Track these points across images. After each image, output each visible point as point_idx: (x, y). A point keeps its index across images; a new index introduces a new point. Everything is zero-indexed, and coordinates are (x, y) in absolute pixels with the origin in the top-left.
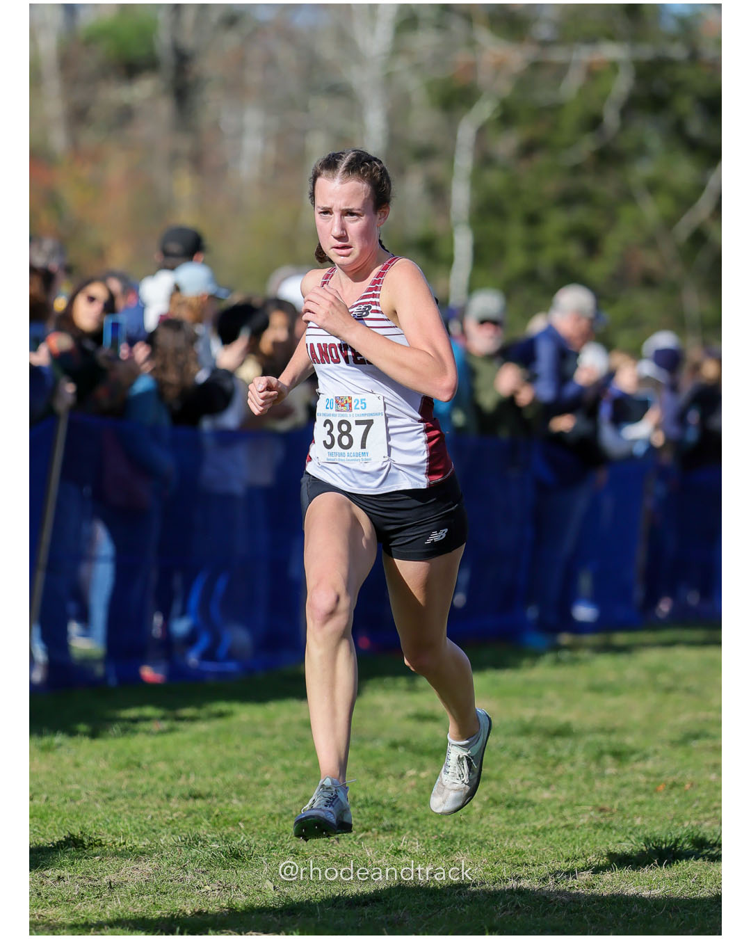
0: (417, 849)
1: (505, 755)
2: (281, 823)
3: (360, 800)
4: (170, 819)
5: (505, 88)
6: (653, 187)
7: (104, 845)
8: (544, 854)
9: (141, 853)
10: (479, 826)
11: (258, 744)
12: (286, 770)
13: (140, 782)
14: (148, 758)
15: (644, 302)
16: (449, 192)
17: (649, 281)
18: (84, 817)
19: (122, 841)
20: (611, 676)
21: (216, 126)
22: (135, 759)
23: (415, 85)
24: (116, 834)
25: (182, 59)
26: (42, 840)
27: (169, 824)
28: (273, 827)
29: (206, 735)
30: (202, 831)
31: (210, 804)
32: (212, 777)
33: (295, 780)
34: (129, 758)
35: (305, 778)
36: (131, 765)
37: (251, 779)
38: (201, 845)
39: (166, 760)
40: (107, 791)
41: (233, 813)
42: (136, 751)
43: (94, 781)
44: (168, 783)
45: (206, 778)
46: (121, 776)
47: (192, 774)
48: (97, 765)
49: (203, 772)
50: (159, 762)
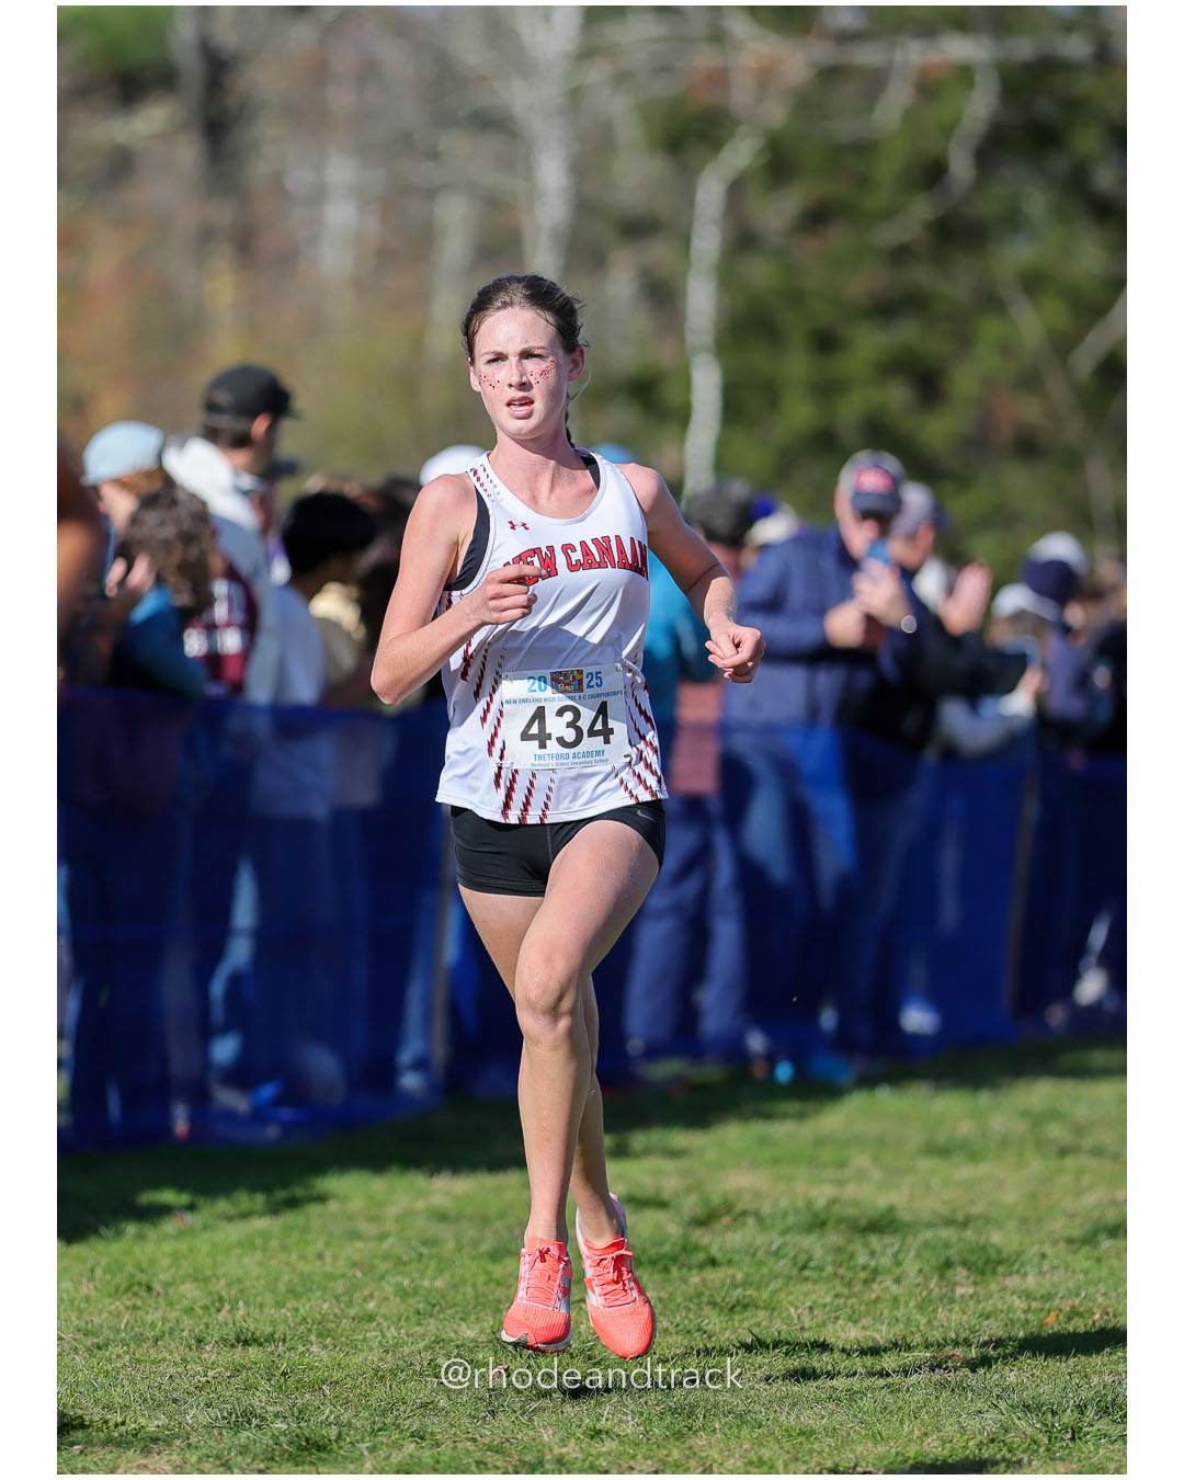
0: (629, 1428)
1: (782, 1265)
2: (394, 1386)
4: (203, 1380)
5: (776, 114)
6: (1033, 283)
7: (89, 1426)
8: (849, 1434)
9: (151, 1439)
11: (356, 1250)
12: (403, 1294)
13: (149, 1319)
14: (165, 1276)
15: (1019, 483)
16: (684, 295)
17: (1028, 447)
19: (120, 1420)
20: (965, 1128)
21: (278, 187)
22: (140, 1277)
23: (619, 108)
24: (108, 1408)
25: (218, 67)
27: (202, 1389)
28: (380, 1393)
29: (266, 1236)
30: (258, 1400)
31: (272, 1353)
32: (276, 1308)
33: (418, 1313)
34: (133, 1276)
35: (437, 1308)
36: (135, 1288)
37: (343, 1310)
38: (257, 1425)
39: (196, 1279)
40: (94, 1333)
41: (311, 1369)
42: (145, 1265)
43: (70, 1317)
44: (200, 1319)
45: (266, 1310)
46: (117, 1307)
47: (241, 1304)
48: (76, 1289)
49: (259, 1299)
50: (183, 1283)
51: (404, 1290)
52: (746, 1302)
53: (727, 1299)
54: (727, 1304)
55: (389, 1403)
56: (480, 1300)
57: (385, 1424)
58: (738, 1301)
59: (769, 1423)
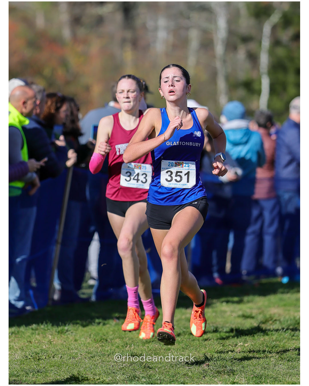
2: (176, 369)
3: (215, 358)
4: (122, 367)
5: (286, 7)
7: (90, 380)
10: (274, 370)
13: (106, 349)
14: (111, 337)
16: (259, 58)
18: (79, 366)
19: (98, 378)
21: (144, 26)
22: (104, 337)
23: (242, 5)
24: (95, 375)
26: (58, 377)
27: (121, 369)
28: (172, 371)
32: (142, 346)
33: (183, 348)
34: (102, 337)
35: (188, 347)
36: (103, 340)
37: (161, 347)
38: (137, 380)
39: (120, 338)
40: (91, 353)
41: (153, 364)
42: (105, 334)
43: (84, 348)
44: (121, 349)
45: (140, 347)
46: (97, 346)
47: (133, 345)
48: (86, 340)
49: (137, 344)
50: (116, 339)
51: (179, 341)
52: (276, 345)
53: (271, 345)
54: (271, 346)
55: (175, 374)
56: (200, 345)
57: (173, 380)
58: (274, 346)
59: (283, 380)
